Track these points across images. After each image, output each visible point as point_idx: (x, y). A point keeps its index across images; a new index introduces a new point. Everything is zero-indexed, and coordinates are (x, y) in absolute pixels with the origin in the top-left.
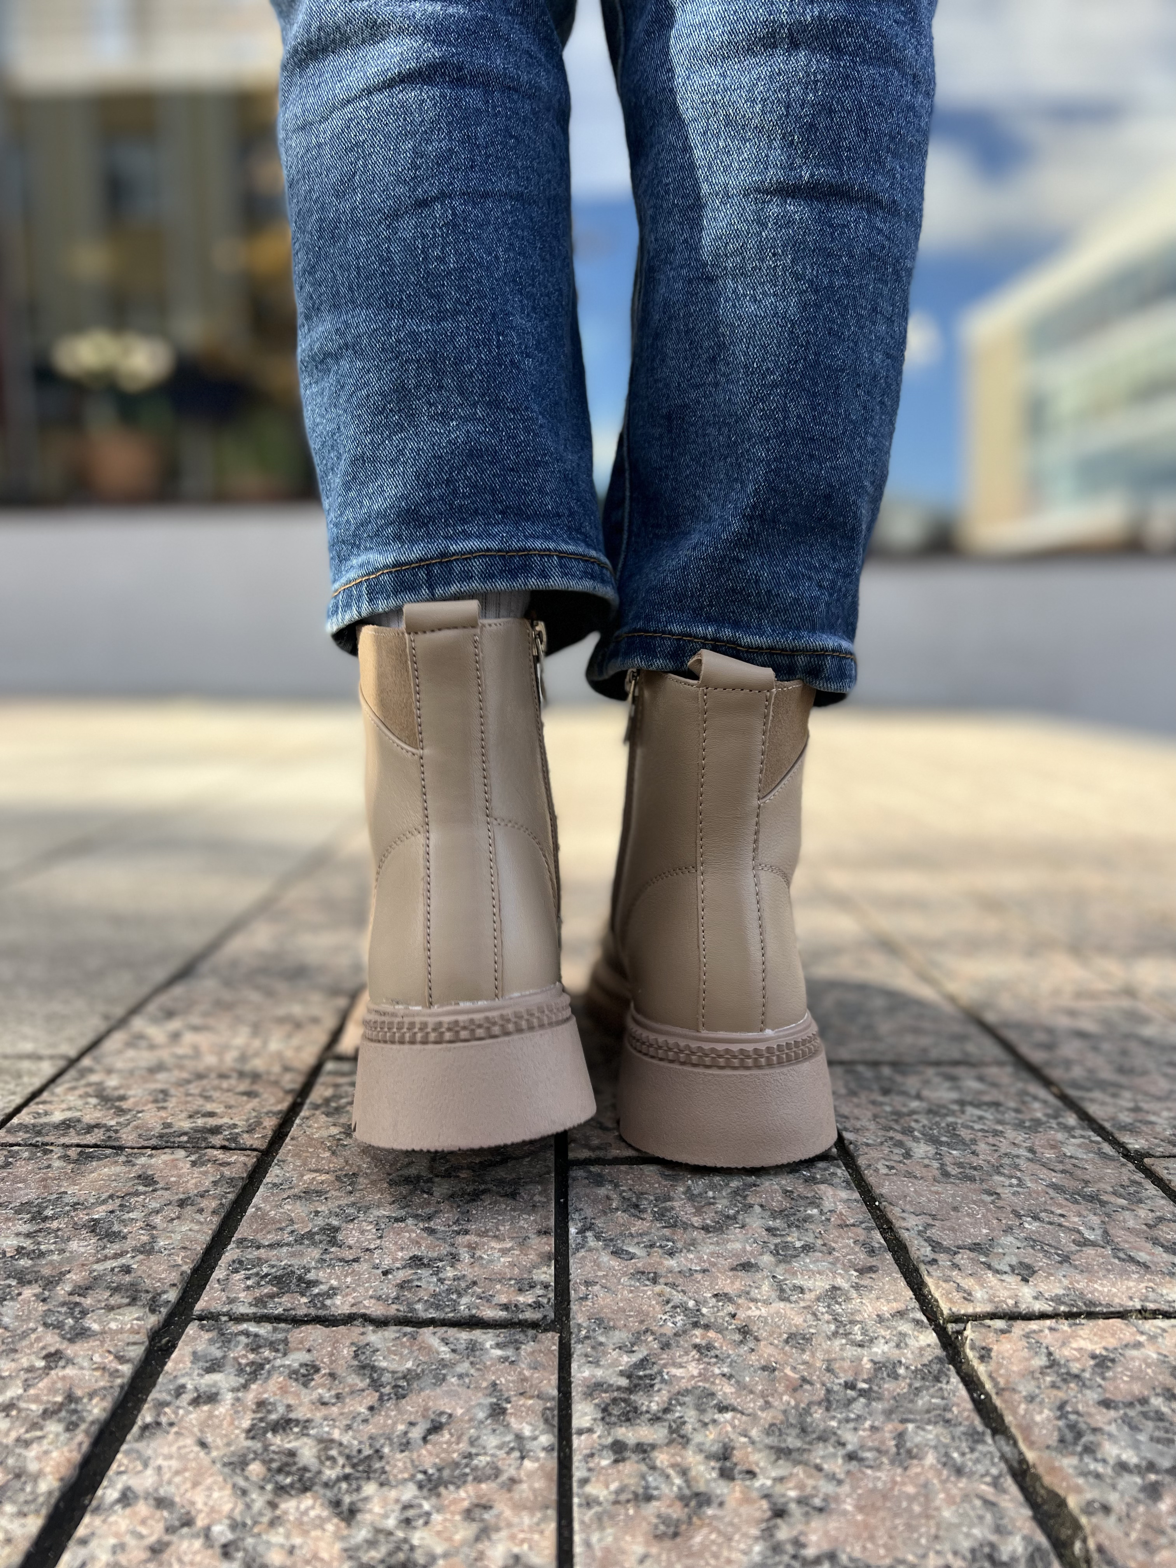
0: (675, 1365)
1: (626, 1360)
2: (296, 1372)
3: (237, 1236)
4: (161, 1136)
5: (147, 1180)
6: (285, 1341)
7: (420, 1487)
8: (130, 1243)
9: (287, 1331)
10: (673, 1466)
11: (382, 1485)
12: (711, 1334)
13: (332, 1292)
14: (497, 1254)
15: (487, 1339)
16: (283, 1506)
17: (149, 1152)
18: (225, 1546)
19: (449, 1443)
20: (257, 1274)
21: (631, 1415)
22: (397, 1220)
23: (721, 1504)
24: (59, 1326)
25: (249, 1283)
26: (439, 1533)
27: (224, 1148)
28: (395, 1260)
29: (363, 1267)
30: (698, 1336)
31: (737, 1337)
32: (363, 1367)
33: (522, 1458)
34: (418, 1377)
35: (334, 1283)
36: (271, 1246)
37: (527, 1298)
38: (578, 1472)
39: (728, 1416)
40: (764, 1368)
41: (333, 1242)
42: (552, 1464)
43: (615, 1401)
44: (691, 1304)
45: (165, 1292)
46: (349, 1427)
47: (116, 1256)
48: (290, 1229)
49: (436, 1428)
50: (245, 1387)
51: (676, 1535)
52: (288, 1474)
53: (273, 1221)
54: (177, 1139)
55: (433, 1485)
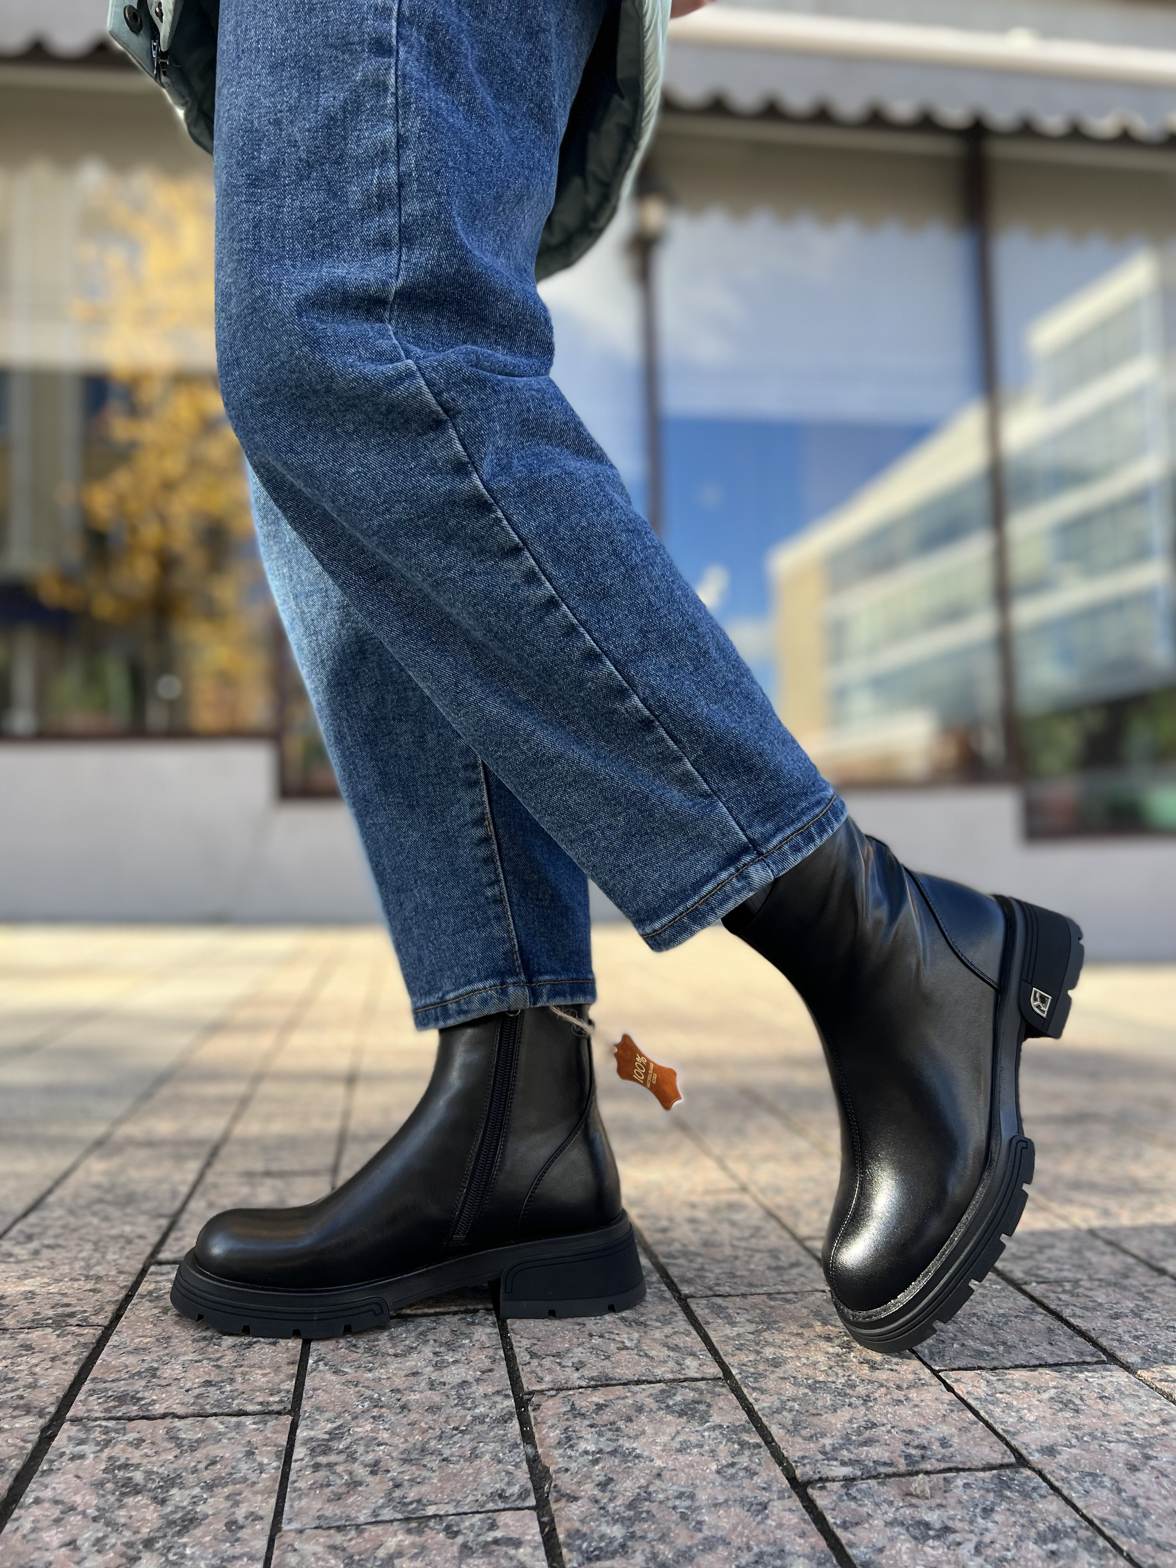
0: (358, 1426)
1: (330, 1426)
2: (131, 1443)
3: (91, 1376)
4: (33, 1321)
5: (28, 1348)
6: (124, 1429)
7: (202, 1488)
8: (21, 1383)
9: (125, 1424)
10: (344, 1471)
11: (180, 1489)
12: (383, 1410)
13: (154, 1402)
14: (259, 1377)
15: (248, 1421)
16: (126, 1500)
17: (26, 1331)
18: (93, 1517)
19: (220, 1469)
20: (105, 1396)
21: (327, 1451)
22: (196, 1362)
23: (367, 1485)
25: (100, 1401)
26: (211, 1506)
27: (78, 1325)
28: (194, 1383)
29: (172, 1388)
30: (375, 1411)
31: (399, 1410)
32: (172, 1438)
33: (261, 1473)
34: (204, 1441)
35: (154, 1397)
36: (113, 1381)
37: (275, 1399)
38: (292, 1476)
39: (382, 1448)
40: (409, 1424)
41: (154, 1376)
43: (319, 1446)
44: (376, 1396)
45: (47, 1408)
46: (162, 1466)
47: (12, 1391)
48: (125, 1370)
49: (213, 1463)
50: (101, 1451)
51: (339, 1499)
52: (127, 1487)
53: (114, 1367)
54: (45, 1322)
55: (210, 1487)
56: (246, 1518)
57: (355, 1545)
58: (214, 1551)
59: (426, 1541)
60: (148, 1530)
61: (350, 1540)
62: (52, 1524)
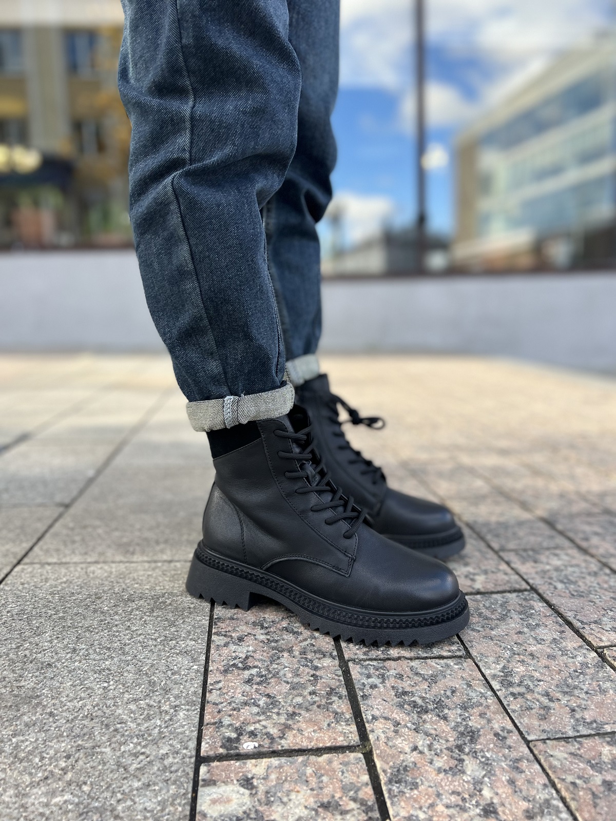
0: (515, 667)
2: (396, 677)
6: (385, 667)
7: (461, 709)
9: (383, 663)
10: (533, 699)
11: (448, 709)
12: (522, 657)
15: (450, 662)
16: (423, 717)
18: (414, 729)
19: (460, 696)
21: (511, 684)
23: (554, 709)
26: (475, 722)
30: (517, 658)
31: (531, 657)
32: (417, 674)
33: (486, 699)
34: (436, 676)
38: (505, 702)
39: (542, 683)
40: (545, 667)
42: (496, 700)
43: (503, 680)
44: (509, 647)
45: (332, 652)
46: (426, 693)
47: (304, 640)
49: (453, 692)
50: (384, 682)
51: (545, 718)
52: (418, 708)
55: (464, 708)
56: (502, 731)
57: (585, 753)
58: (503, 755)
60: (453, 739)
61: (579, 749)
62: (395, 734)
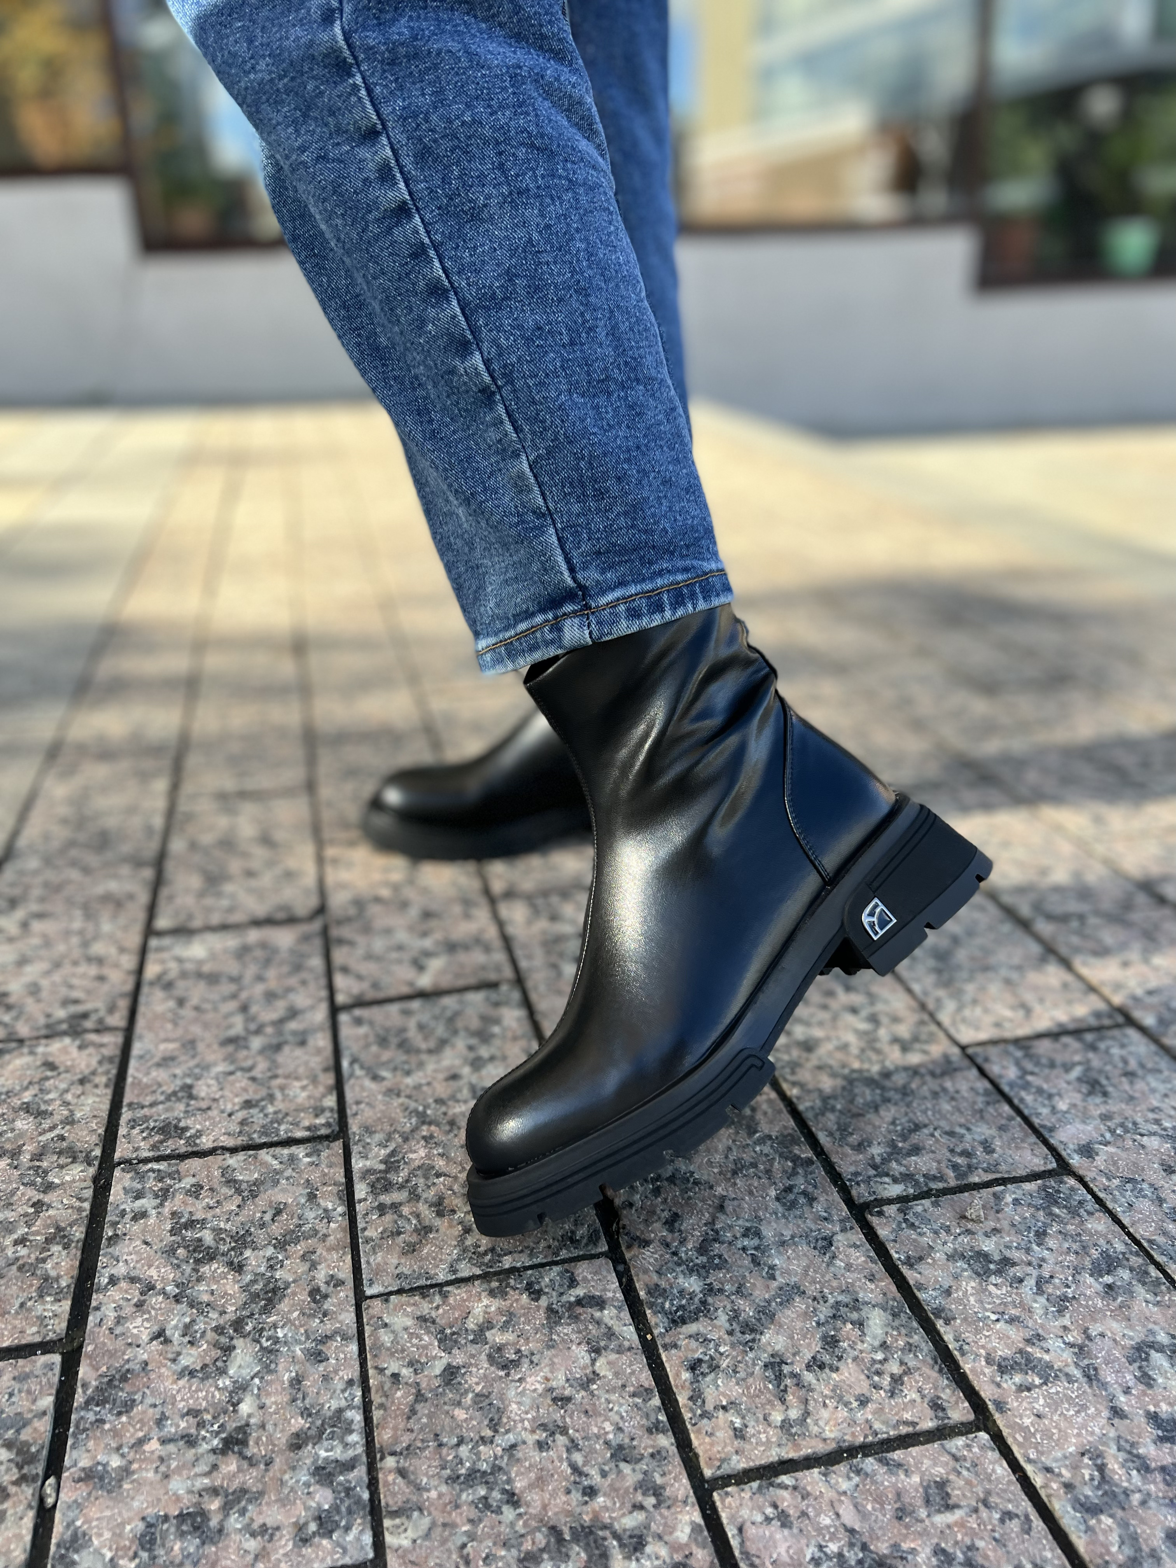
0: (411, 1151)
1: (383, 1152)
2: (189, 1191)
3: (126, 1101)
4: (47, 1026)
5: (51, 1066)
6: (178, 1172)
7: (275, 1248)
8: (57, 1118)
9: (177, 1165)
10: (411, 1214)
11: (253, 1250)
12: (433, 1128)
13: (199, 1134)
14: (298, 1091)
15: (300, 1151)
16: (202, 1270)
17: (43, 1041)
18: (175, 1296)
19: (287, 1220)
20: (147, 1128)
21: (388, 1187)
22: (230, 1074)
23: (437, 1231)
24: (32, 1184)
25: (144, 1135)
26: (289, 1270)
27: (97, 1031)
28: (234, 1104)
29: (214, 1113)
30: (425, 1131)
31: (447, 1128)
32: (229, 1182)
33: (329, 1222)
34: (262, 1183)
35: (198, 1127)
36: (152, 1105)
37: (321, 1121)
38: (361, 1225)
39: (442, 1179)
41: (191, 1097)
42: (346, 1223)
43: (378, 1179)
44: (421, 1108)
45: (92, 1150)
46: (228, 1220)
47: (51, 1129)
48: (160, 1090)
49: (278, 1212)
50: (161, 1205)
51: (414, 1250)
52: (200, 1252)
53: (147, 1086)
54: (60, 1028)
55: (282, 1245)
56: (327, 1283)
57: (443, 1314)
58: (306, 1331)
59: (512, 1305)
60: (234, 1309)
61: (437, 1308)
62: (134, 1309)
